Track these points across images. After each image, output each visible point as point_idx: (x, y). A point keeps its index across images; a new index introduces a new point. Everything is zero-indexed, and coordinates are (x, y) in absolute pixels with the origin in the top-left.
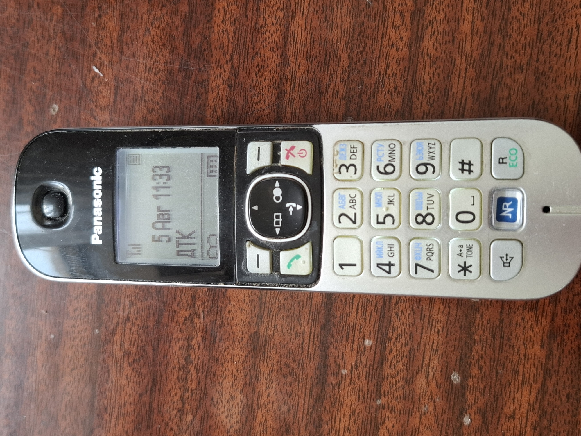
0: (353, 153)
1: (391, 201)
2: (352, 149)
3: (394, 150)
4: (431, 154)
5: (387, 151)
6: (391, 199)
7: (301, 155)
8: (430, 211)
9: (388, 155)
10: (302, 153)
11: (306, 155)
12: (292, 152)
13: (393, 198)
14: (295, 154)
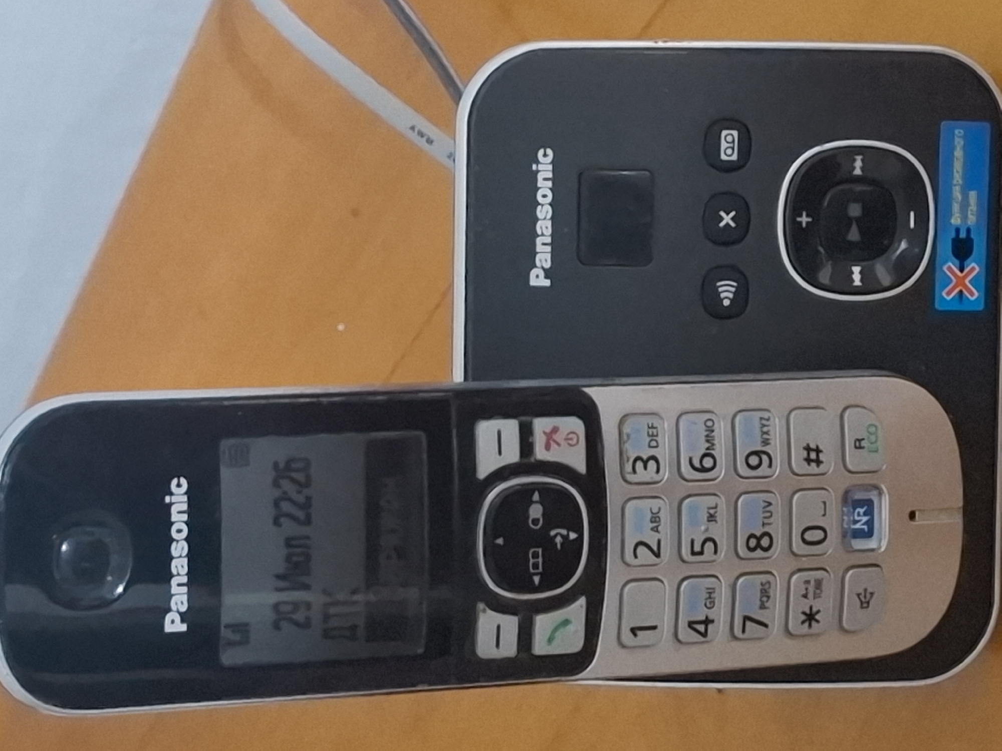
0: (653, 437)
1: (712, 516)
2: (650, 431)
3: (713, 431)
4: (765, 436)
5: (703, 432)
6: (712, 511)
7: (570, 442)
8: (766, 529)
9: (703, 439)
10: (571, 439)
11: (577, 442)
12: (556, 437)
13: (715, 511)
14: (559, 441)
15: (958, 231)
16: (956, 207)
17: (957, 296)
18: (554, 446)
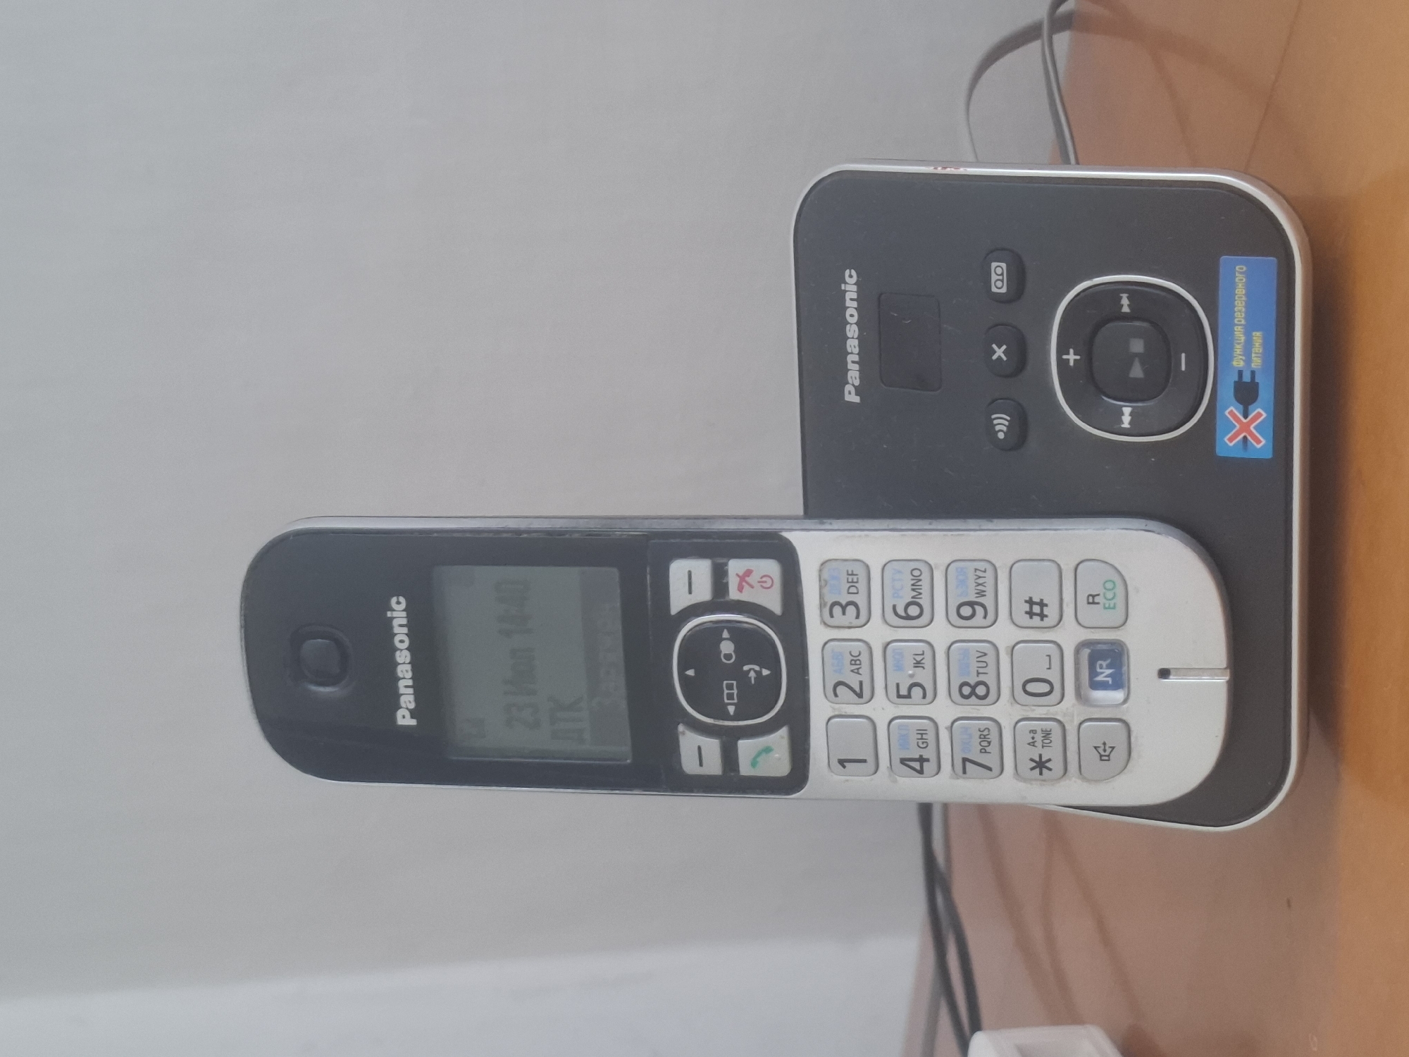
0: (853, 584)
1: (918, 662)
2: (850, 577)
3: (920, 580)
4: (980, 588)
5: (908, 581)
6: (919, 658)
7: (764, 585)
8: (982, 678)
9: (911, 587)
10: (765, 582)
11: (772, 586)
12: (747, 579)
13: (922, 657)
14: (752, 583)
15: (1240, 373)
16: (1238, 349)
17: (1241, 443)
18: (746, 587)
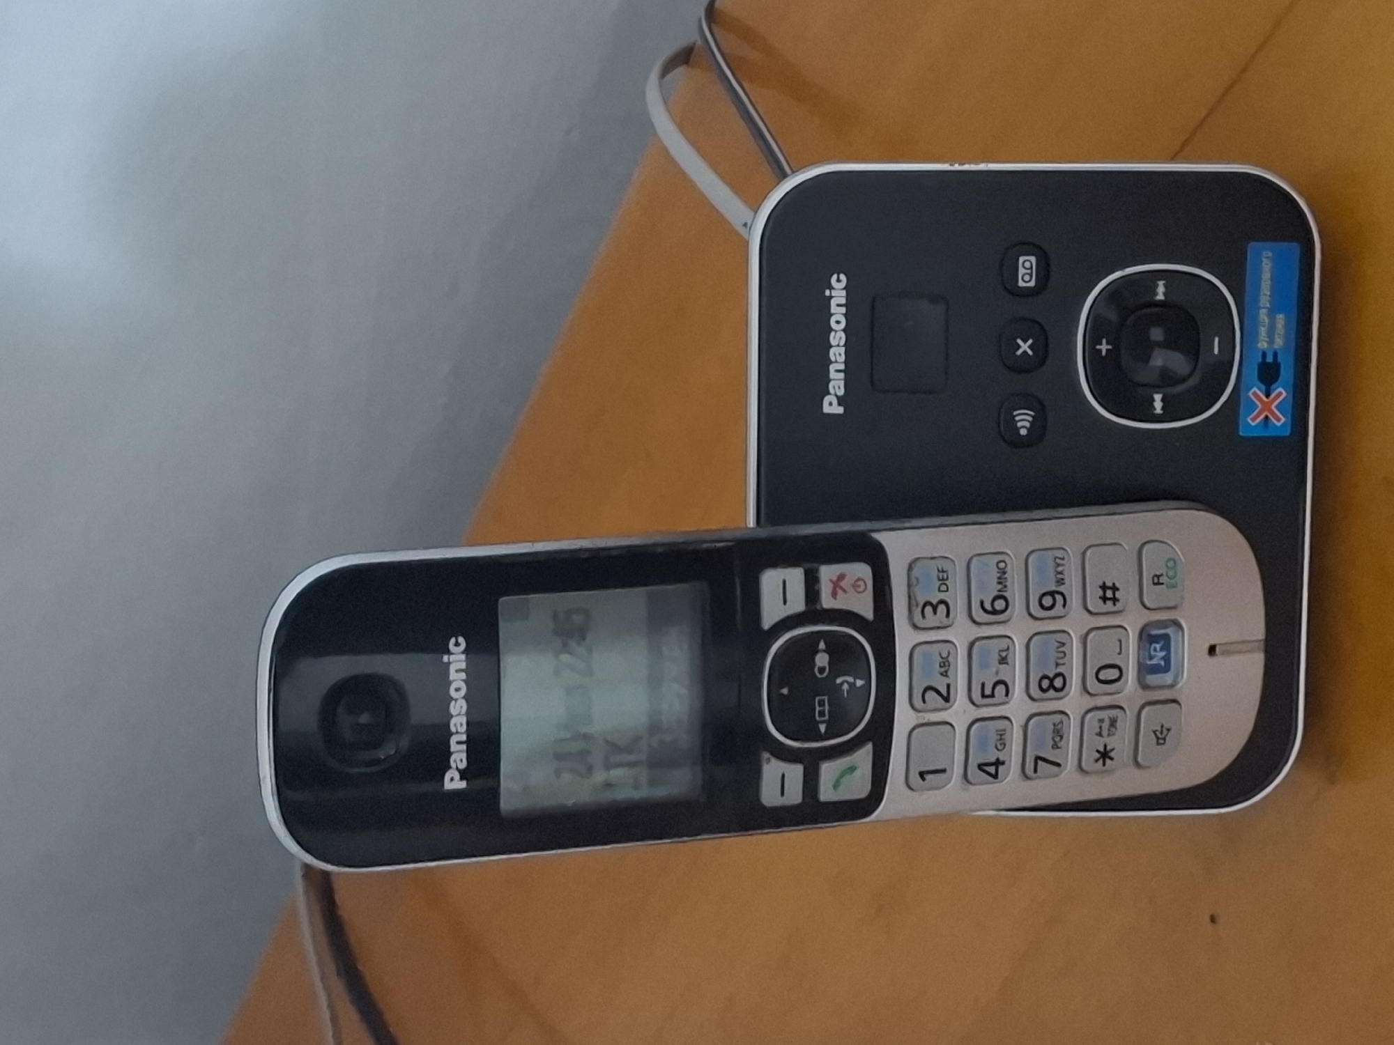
0: (943, 581)
1: (1004, 659)
2: (941, 575)
3: (1005, 572)
4: (1059, 576)
5: (995, 574)
6: (1004, 654)
7: (857, 589)
8: (1060, 670)
9: (996, 580)
10: (859, 586)
11: (864, 591)
12: (843, 584)
13: (1006, 652)
14: (846, 588)
15: (1264, 355)
16: (1263, 331)
17: (1263, 422)
18: (840, 592)
